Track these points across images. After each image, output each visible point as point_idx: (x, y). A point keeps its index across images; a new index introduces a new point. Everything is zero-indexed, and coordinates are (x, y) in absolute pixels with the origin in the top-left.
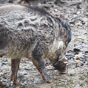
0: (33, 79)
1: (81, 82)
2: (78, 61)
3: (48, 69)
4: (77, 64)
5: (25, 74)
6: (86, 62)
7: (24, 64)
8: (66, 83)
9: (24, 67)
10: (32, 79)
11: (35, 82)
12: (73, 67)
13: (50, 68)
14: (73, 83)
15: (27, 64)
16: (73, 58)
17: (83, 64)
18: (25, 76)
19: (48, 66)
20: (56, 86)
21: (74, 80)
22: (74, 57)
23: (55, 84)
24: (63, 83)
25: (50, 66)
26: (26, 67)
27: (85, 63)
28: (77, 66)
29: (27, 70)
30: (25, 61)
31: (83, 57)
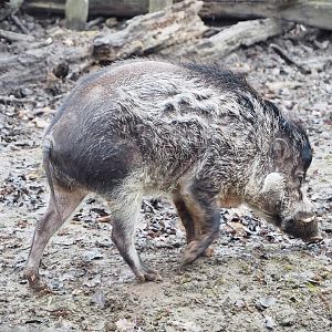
0: (118, 272)
1: (244, 280)
2: (237, 225)
3: (158, 244)
4: (234, 233)
5: (98, 258)
6: (257, 228)
7: (95, 231)
8: (204, 283)
9: (94, 240)
10: (115, 270)
11: (121, 280)
12: (222, 241)
13: (163, 244)
14: (222, 284)
15: (102, 233)
16: (225, 219)
17: (249, 234)
18: (97, 262)
19: (157, 239)
20: (179, 289)
21: (226, 276)
22: (226, 216)
23: (173, 286)
24: (196, 283)
25: (162, 237)
26: (100, 240)
27: (254, 230)
28: (233, 239)
29: (102, 246)
30: (96, 222)
31: (251, 216)
